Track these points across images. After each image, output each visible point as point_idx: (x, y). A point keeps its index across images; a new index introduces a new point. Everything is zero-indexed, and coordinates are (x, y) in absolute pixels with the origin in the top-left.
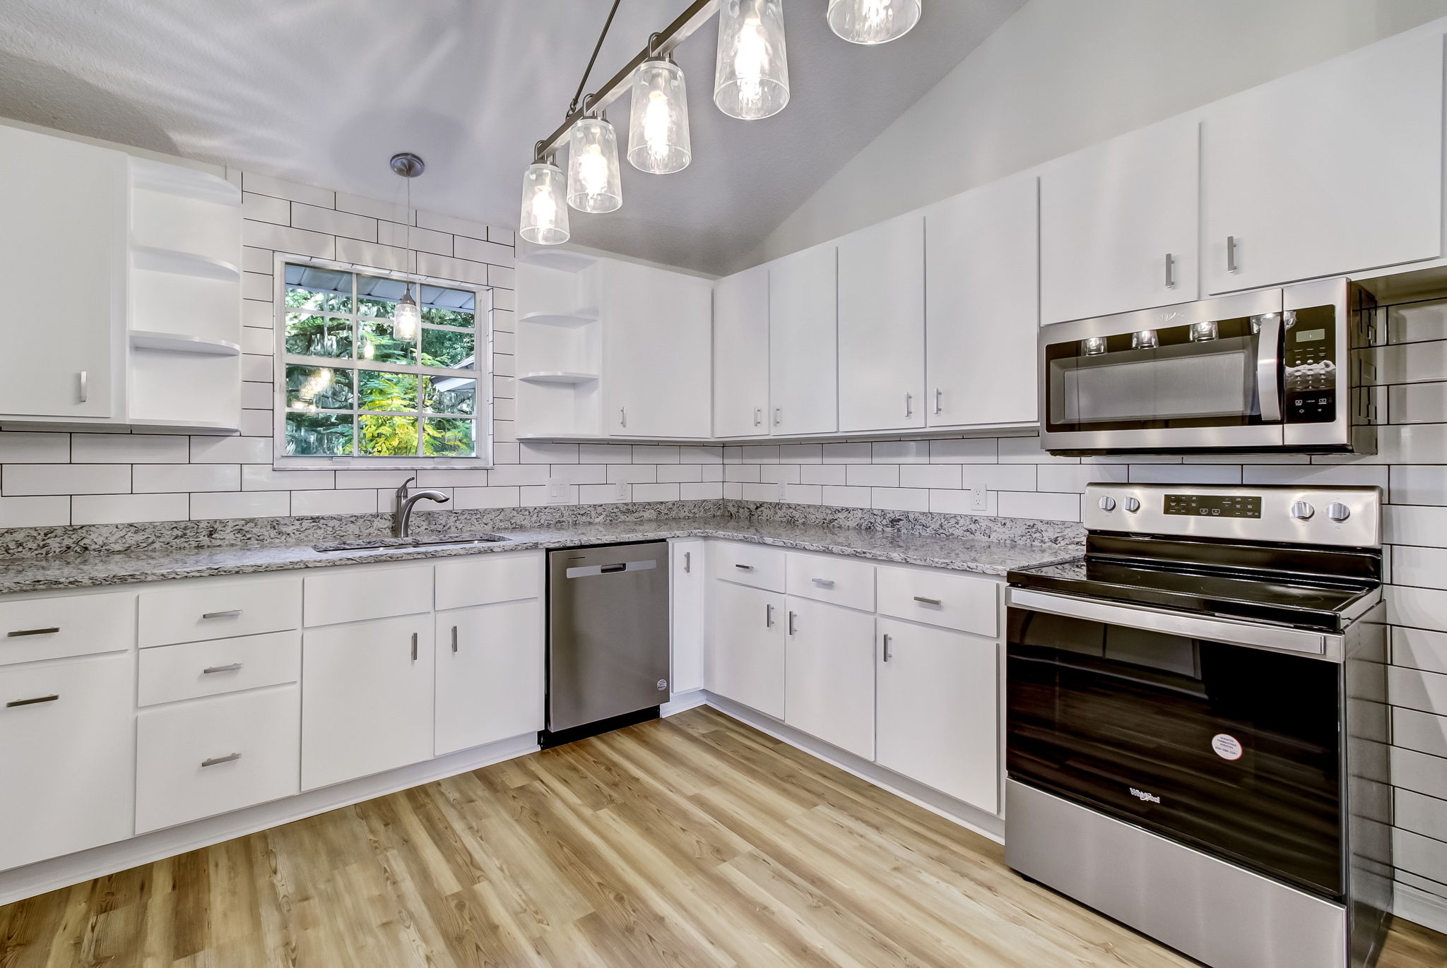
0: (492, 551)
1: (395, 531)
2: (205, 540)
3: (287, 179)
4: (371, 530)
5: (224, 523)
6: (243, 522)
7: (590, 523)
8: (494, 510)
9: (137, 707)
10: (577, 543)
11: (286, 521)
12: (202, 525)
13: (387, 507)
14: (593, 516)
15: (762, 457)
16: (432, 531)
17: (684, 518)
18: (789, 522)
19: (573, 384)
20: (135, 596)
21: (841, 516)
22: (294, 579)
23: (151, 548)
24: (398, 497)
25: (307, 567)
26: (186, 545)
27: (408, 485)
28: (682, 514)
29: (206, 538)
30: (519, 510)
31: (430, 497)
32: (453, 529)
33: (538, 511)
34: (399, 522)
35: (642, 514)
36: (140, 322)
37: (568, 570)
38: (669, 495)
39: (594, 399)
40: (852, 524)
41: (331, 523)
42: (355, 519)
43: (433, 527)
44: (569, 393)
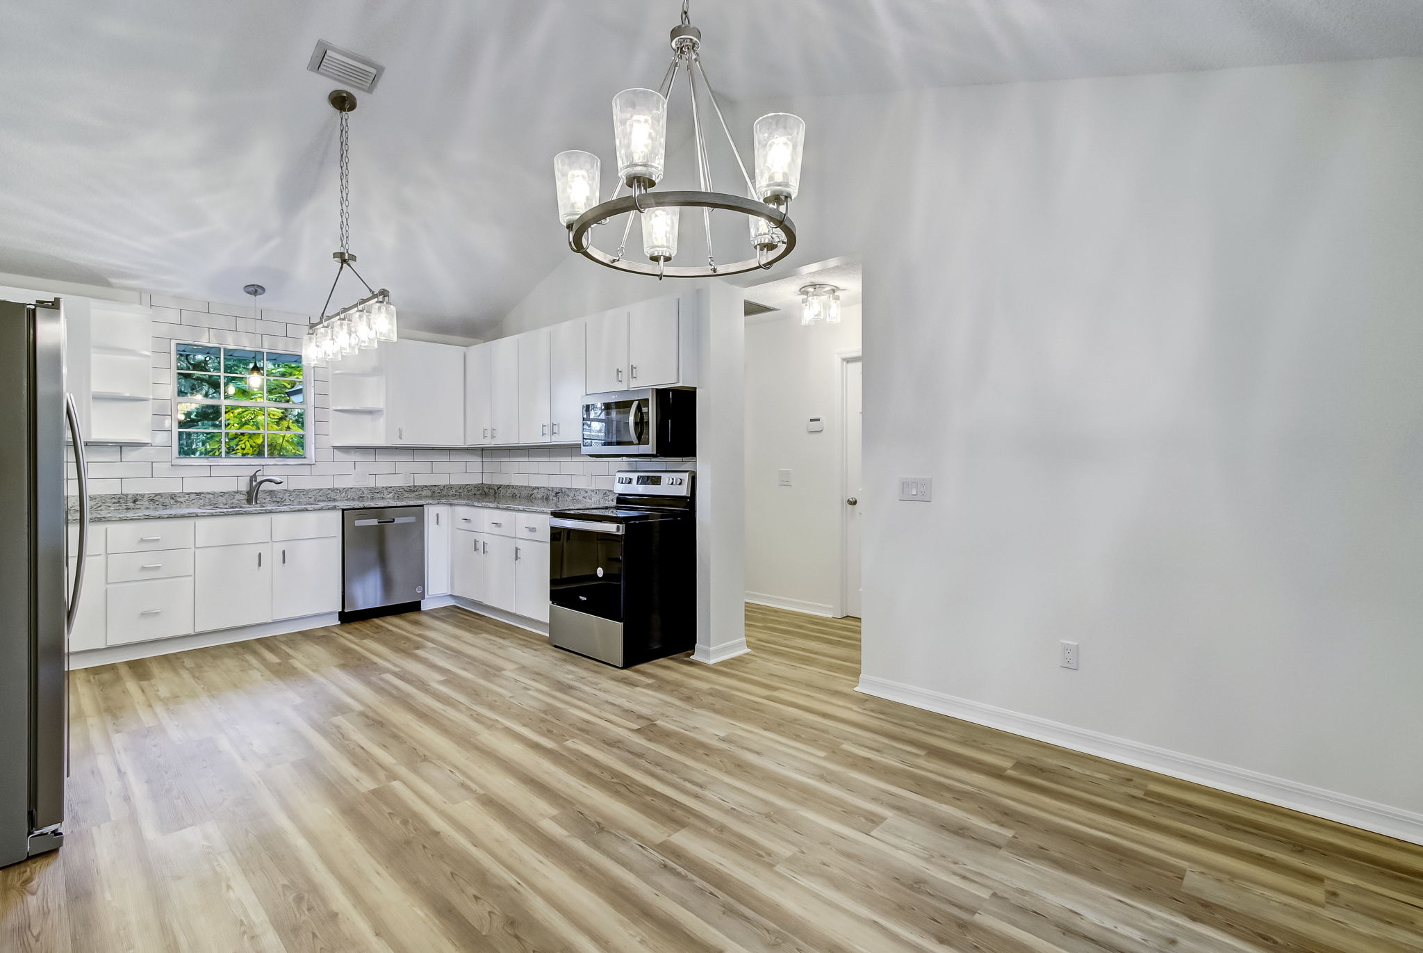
0: (307, 510)
1: (249, 501)
2: (131, 505)
3: (178, 298)
4: (234, 501)
5: (143, 496)
6: (154, 495)
7: (383, 498)
8: (316, 490)
9: (107, 583)
10: (362, 506)
11: (181, 495)
12: (129, 497)
13: (244, 486)
14: (385, 494)
15: (501, 457)
16: (274, 502)
17: (452, 495)
18: (513, 496)
19: (370, 412)
20: (104, 529)
21: (535, 491)
22: (190, 522)
23: (99, 509)
24: (251, 481)
25: (197, 516)
26: (120, 508)
27: (257, 474)
28: (451, 493)
29: (132, 504)
30: (333, 490)
31: (271, 481)
32: (288, 500)
33: (346, 490)
34: (252, 495)
35: (421, 493)
36: (97, 387)
37: (356, 521)
38: (442, 481)
39: (381, 422)
40: (539, 496)
41: (208, 496)
42: (223, 494)
43: (274, 499)
44: (369, 417)
